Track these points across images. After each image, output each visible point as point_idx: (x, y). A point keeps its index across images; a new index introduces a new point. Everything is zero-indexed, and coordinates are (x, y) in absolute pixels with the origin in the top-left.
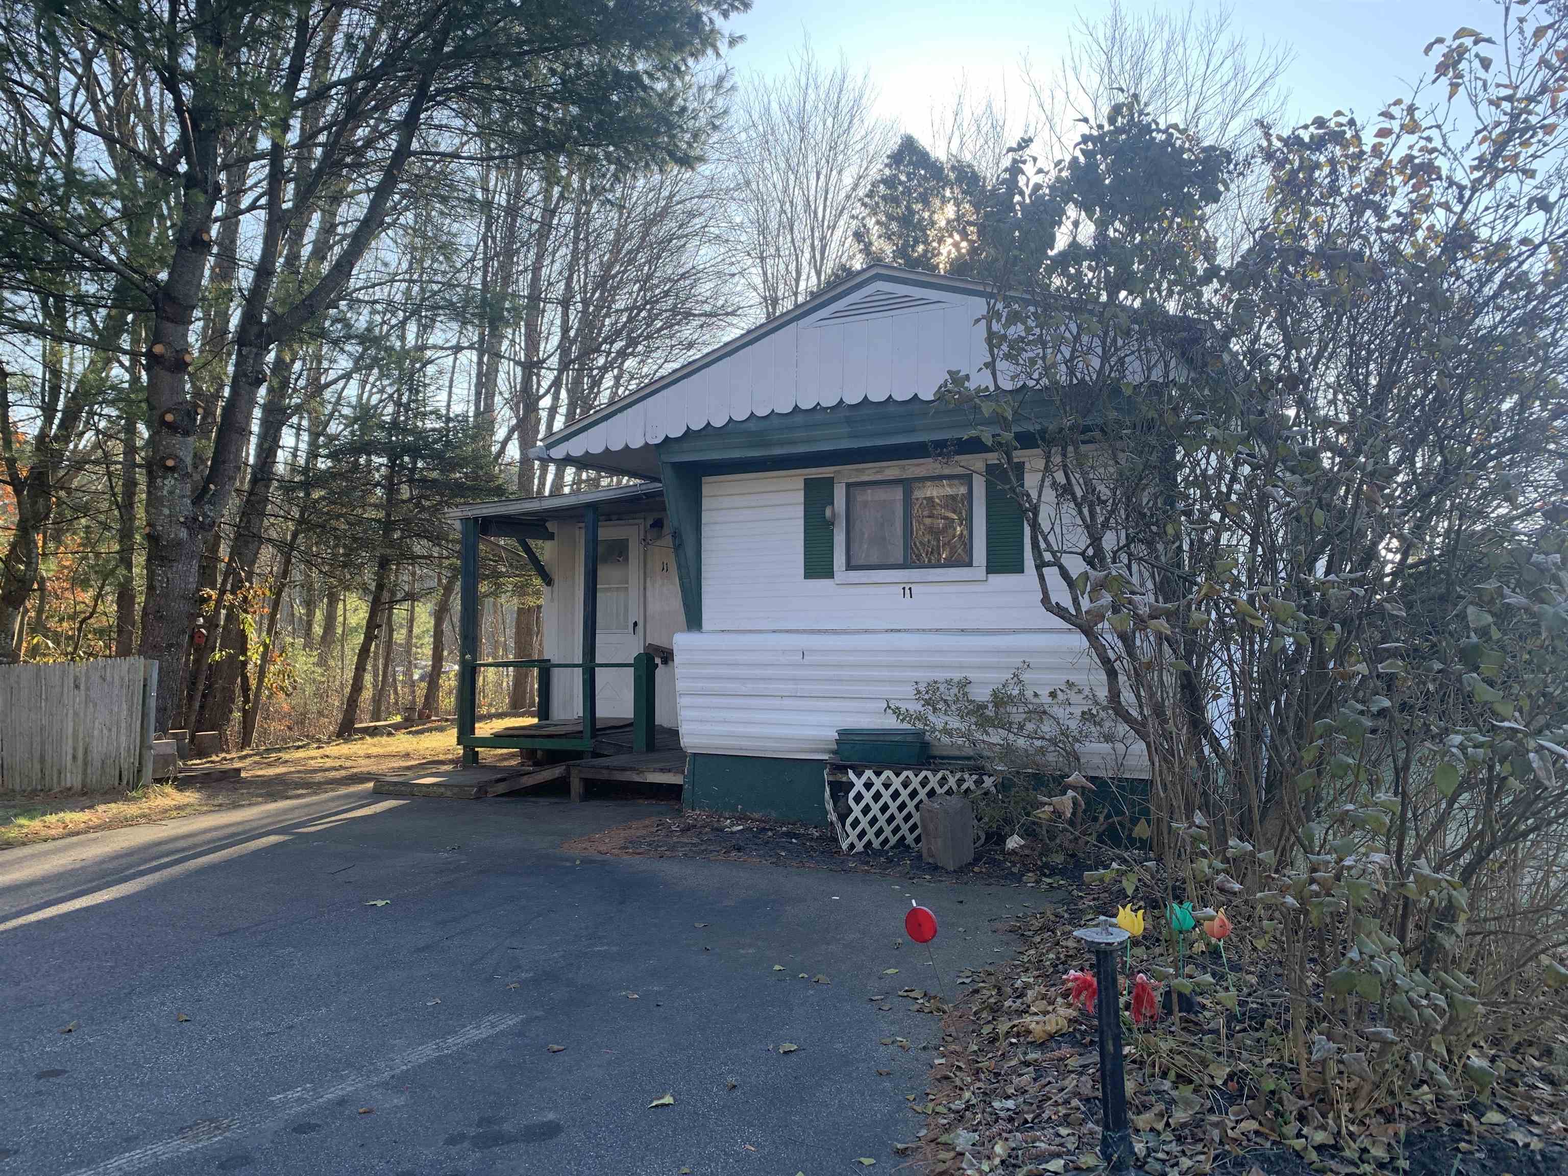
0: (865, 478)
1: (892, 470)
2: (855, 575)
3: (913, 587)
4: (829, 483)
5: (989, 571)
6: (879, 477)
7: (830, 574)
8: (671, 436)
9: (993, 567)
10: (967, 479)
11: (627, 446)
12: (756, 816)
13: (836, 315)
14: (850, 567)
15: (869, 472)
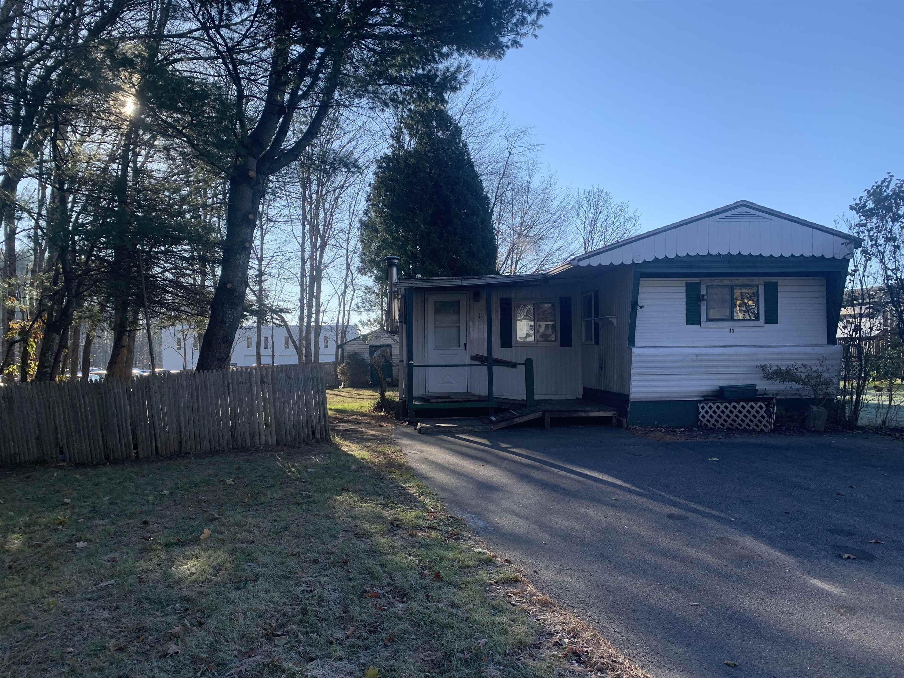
0: (715, 283)
1: (726, 281)
2: (710, 324)
3: (735, 329)
4: (699, 284)
5: (766, 323)
6: (721, 284)
7: (699, 323)
8: (647, 260)
9: (768, 321)
10: (758, 286)
11: (611, 263)
12: (664, 426)
13: (726, 218)
14: (708, 320)
15: (717, 281)
